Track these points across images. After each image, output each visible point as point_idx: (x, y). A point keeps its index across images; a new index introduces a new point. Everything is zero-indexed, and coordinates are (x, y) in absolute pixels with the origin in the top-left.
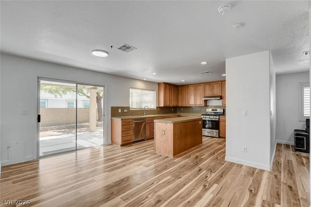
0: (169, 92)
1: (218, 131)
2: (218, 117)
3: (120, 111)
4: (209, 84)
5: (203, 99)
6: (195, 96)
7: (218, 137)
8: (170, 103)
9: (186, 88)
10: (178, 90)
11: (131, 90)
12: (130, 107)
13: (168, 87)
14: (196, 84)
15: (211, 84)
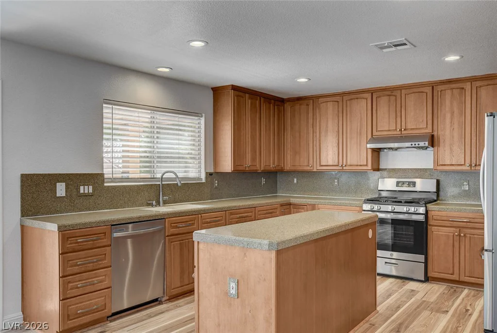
0: (253, 122)
1: (421, 258)
2: (422, 210)
3: (61, 189)
4: (389, 93)
5: (369, 146)
6: (340, 134)
7: (423, 279)
8: (253, 159)
9: (311, 107)
10: (281, 117)
11: (107, 110)
12: (106, 176)
13: (249, 102)
14: (343, 94)
15: (398, 93)
